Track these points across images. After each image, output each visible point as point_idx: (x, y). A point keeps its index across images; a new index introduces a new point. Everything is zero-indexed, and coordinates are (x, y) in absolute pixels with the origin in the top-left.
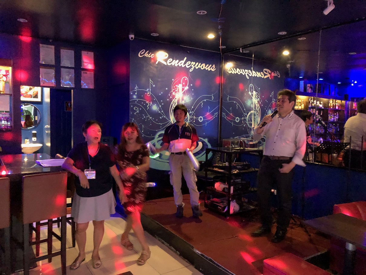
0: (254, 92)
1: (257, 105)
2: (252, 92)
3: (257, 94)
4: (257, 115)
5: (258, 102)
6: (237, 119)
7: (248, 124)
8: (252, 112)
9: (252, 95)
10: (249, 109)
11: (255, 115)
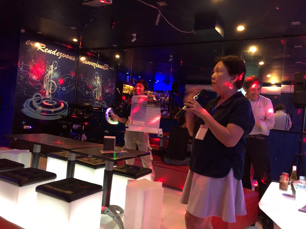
0: (98, 77)
1: (99, 85)
2: (97, 77)
3: (100, 79)
4: (100, 91)
5: (100, 83)
6: (87, 92)
7: (94, 96)
8: (97, 89)
9: (97, 79)
10: (95, 87)
11: (98, 91)
